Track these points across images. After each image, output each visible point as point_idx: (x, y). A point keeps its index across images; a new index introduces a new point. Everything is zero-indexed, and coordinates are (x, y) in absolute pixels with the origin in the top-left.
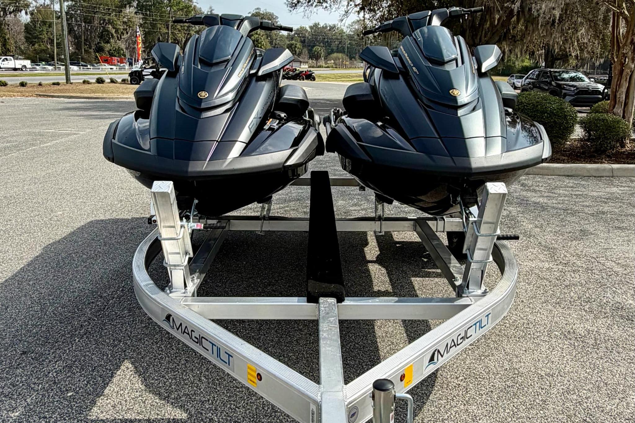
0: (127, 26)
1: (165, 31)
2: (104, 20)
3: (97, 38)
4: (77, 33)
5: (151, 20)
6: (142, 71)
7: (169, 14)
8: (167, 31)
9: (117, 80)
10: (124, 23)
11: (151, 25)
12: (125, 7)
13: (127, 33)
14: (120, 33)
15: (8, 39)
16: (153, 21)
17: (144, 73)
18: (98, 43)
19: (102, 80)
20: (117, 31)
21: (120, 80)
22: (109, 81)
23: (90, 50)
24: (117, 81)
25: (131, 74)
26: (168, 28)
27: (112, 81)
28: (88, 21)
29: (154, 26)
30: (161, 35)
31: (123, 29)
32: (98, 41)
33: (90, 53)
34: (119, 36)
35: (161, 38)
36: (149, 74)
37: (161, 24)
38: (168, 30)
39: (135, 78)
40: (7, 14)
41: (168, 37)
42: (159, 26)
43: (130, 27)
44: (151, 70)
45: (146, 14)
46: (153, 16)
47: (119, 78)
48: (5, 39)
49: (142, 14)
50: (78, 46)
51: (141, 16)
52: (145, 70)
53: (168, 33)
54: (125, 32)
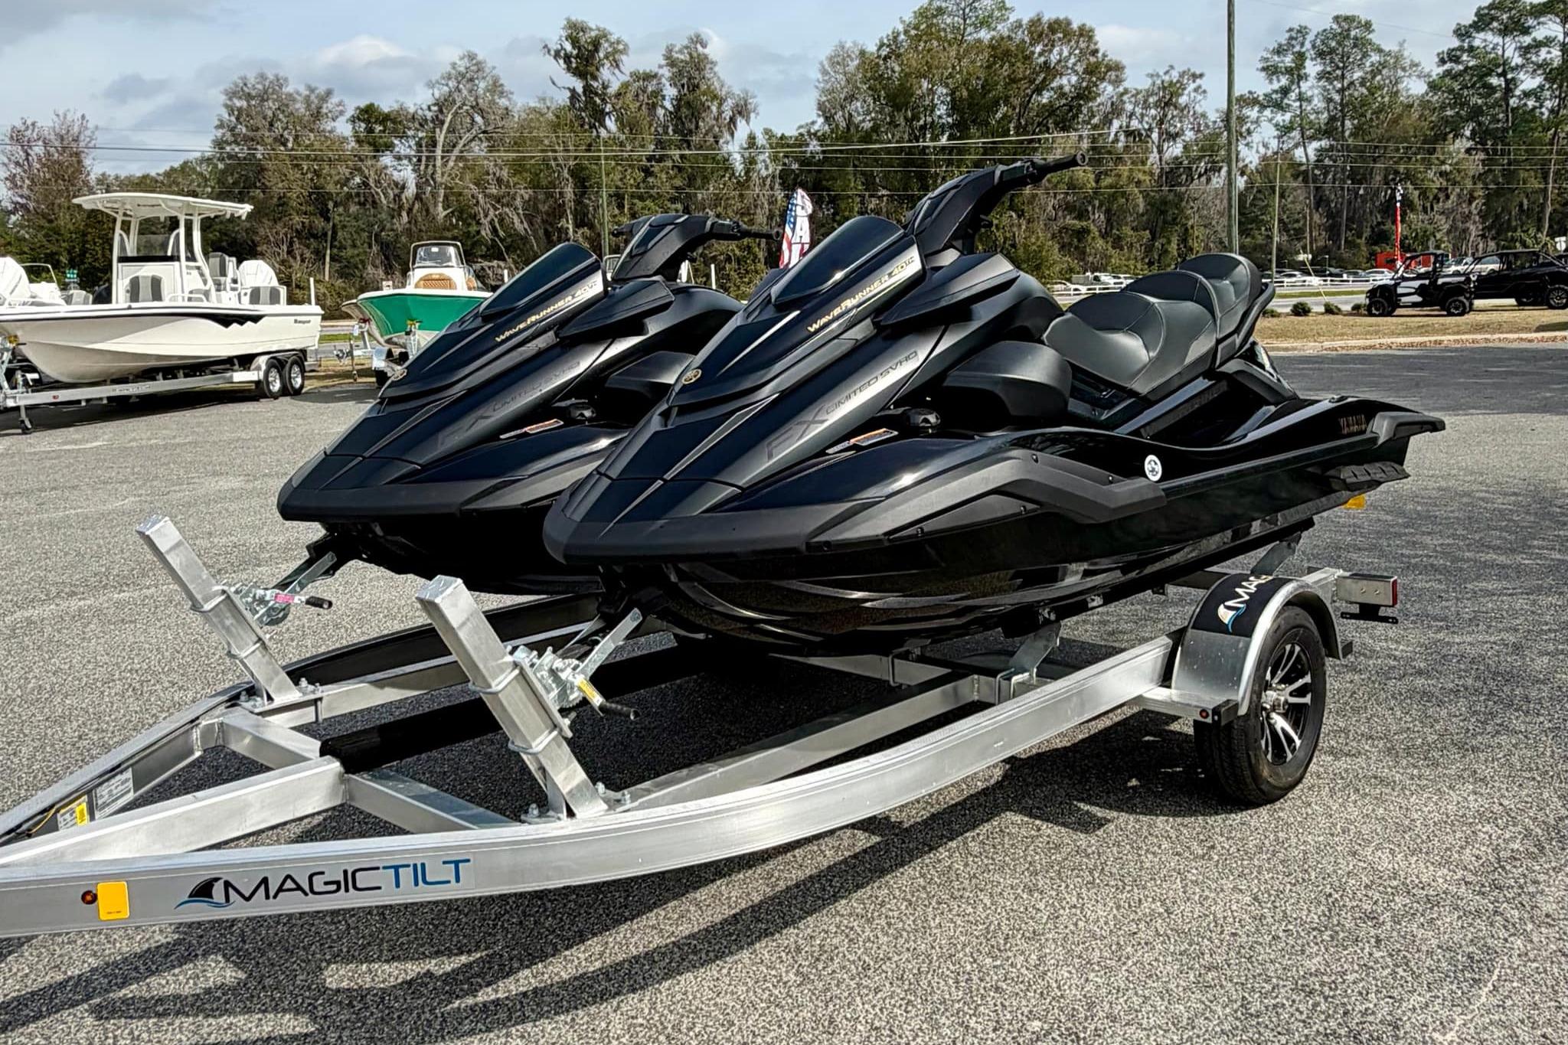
0: (1448, 180)
1: (1535, 184)
2: (1396, 172)
3: (1375, 212)
4: (1333, 205)
5: (1506, 161)
6: (1396, 285)
7: (1552, 144)
8: (1542, 186)
9: (1340, 306)
10: (1442, 174)
11: (1503, 175)
12: (1445, 140)
13: (1448, 197)
14: (1431, 198)
15: (1192, 227)
16: (1509, 164)
17: (1400, 291)
18: (1379, 224)
19: (1304, 309)
20: (1423, 194)
21: (1347, 308)
22: (1322, 309)
23: (1359, 241)
24: (1339, 309)
25: (1372, 293)
26: (1545, 178)
27: (1330, 310)
28: (1358, 177)
29: (1509, 175)
30: (1527, 196)
31: (1440, 189)
32: (1379, 220)
33: (1358, 246)
34: (1429, 205)
35: (1525, 202)
36: (1413, 291)
37: (1528, 170)
38: (1547, 183)
39: (1379, 302)
40: (1193, 180)
41: (1545, 198)
42: (1522, 174)
43: (1454, 184)
44: (1417, 284)
45: (1495, 151)
46: (1509, 154)
47: (1346, 303)
48: (1187, 230)
49: (1486, 151)
50: (1333, 231)
51: (1482, 156)
52: (1403, 284)
53: (1545, 190)
54: (1442, 196)
